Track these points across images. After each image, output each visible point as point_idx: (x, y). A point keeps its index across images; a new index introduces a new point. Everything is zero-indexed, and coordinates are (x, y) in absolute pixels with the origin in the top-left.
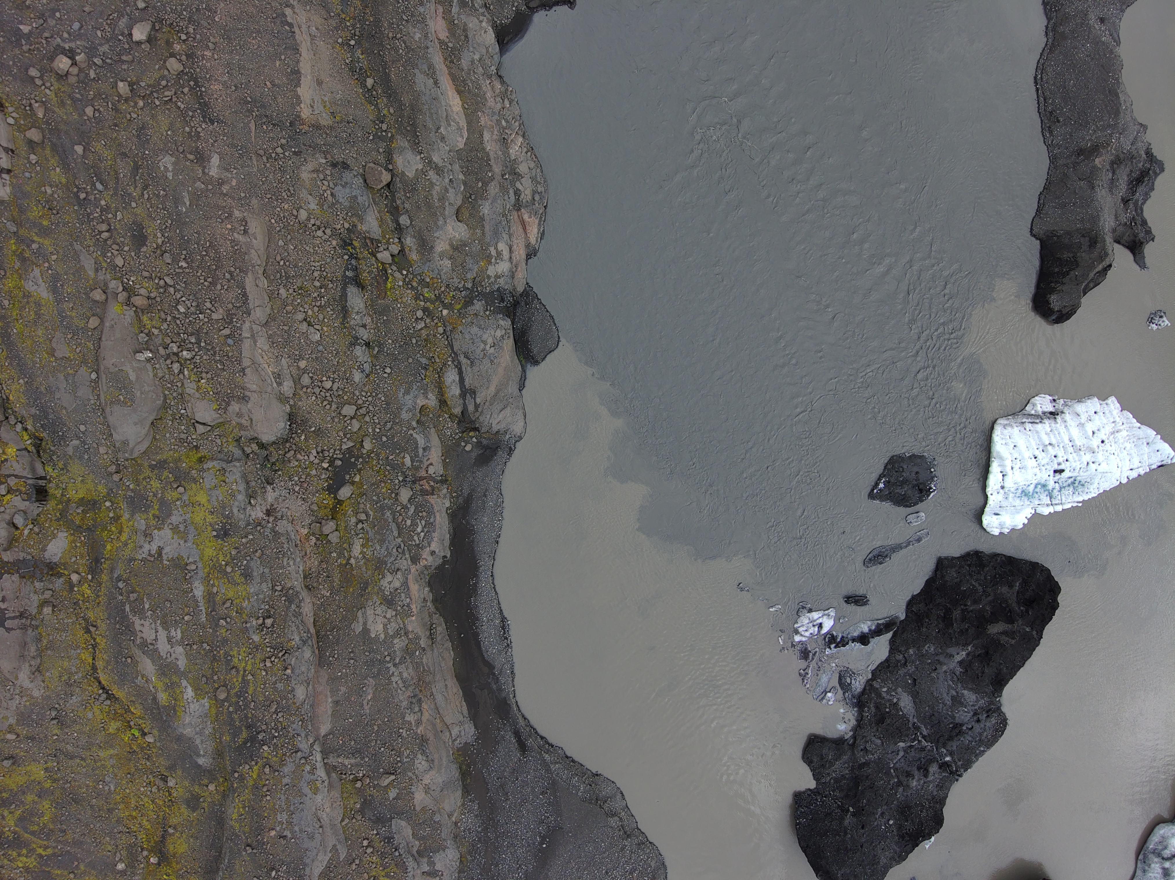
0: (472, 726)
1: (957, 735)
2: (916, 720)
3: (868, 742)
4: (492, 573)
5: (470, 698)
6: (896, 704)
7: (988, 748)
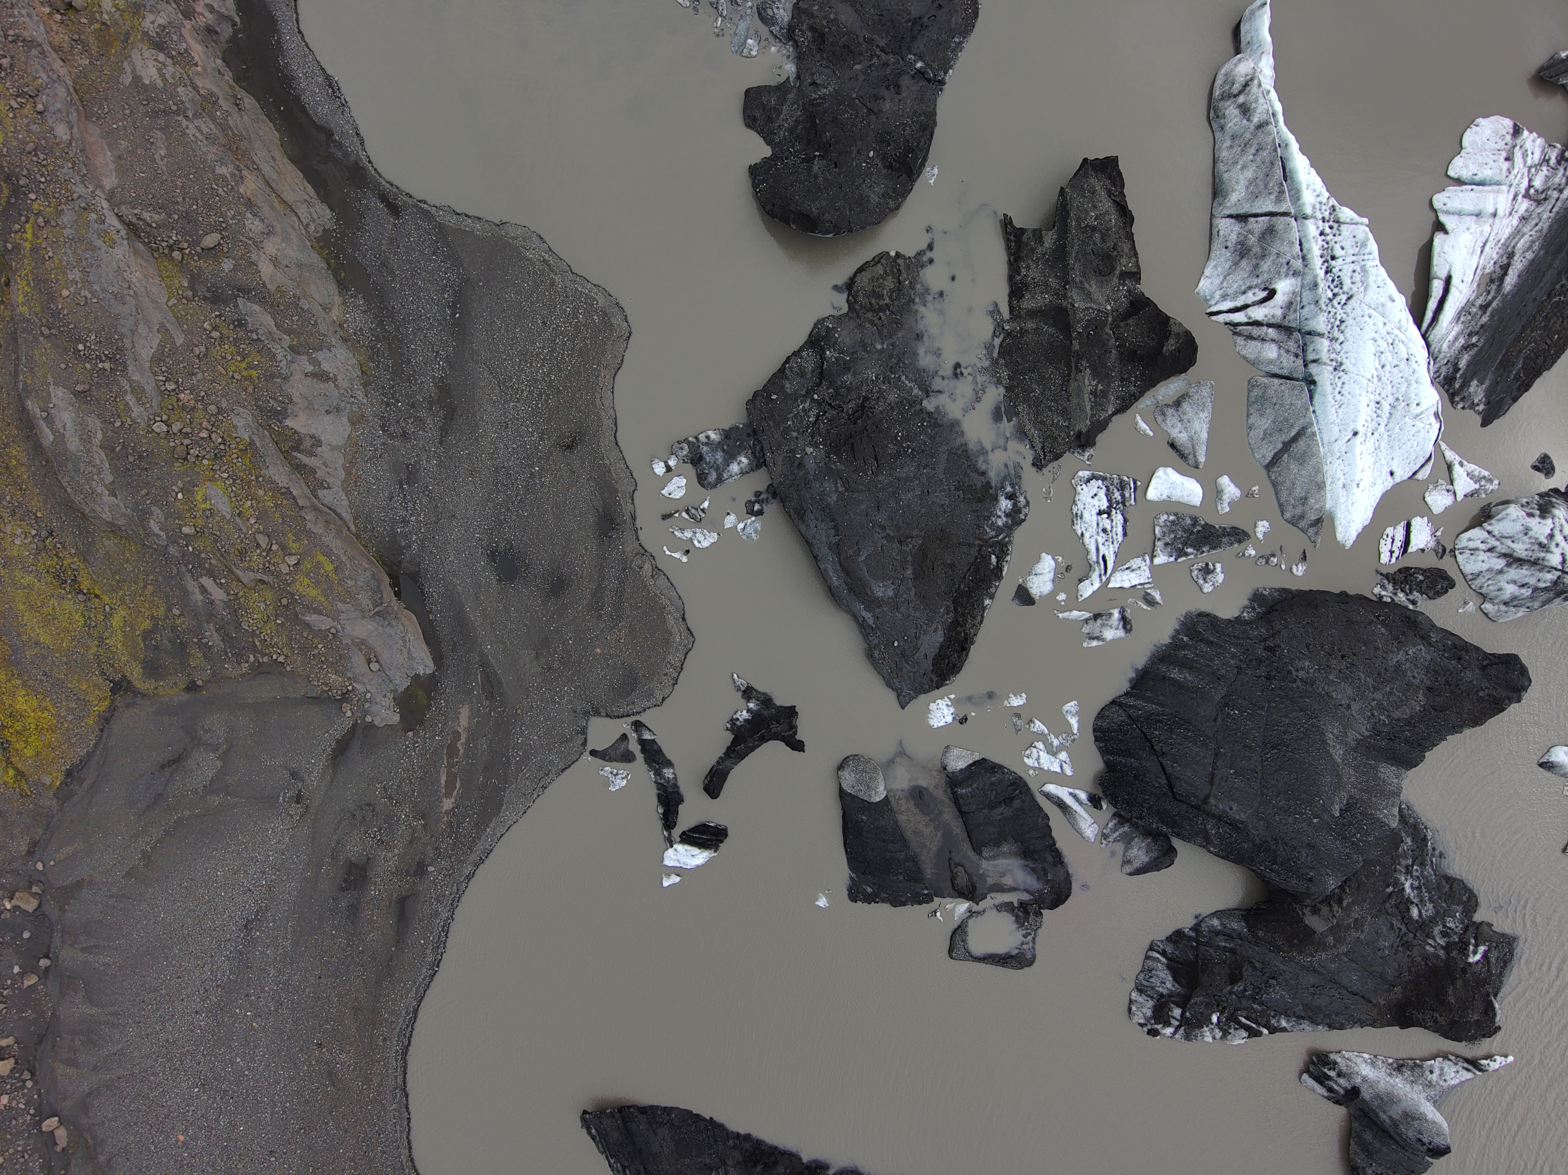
0: (325, 206)
1: (920, 31)
2: (866, 33)
3: (813, 74)
4: (298, 28)
5: (313, 176)
6: (835, 20)
7: (964, 38)
